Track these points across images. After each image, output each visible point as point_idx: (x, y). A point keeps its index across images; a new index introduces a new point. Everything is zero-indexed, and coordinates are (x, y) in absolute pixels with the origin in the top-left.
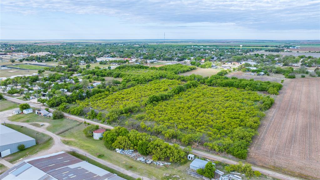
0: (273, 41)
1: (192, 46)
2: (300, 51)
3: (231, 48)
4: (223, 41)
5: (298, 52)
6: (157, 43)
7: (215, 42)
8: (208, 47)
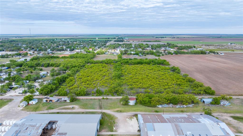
0: (104, 35)
2: (134, 41)
4: (69, 35)
5: (133, 41)
7: (69, 36)
8: (68, 40)
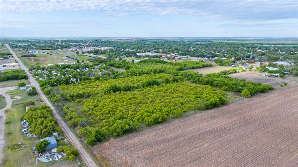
1: (255, 44)
3: (295, 47)
6: (223, 40)
